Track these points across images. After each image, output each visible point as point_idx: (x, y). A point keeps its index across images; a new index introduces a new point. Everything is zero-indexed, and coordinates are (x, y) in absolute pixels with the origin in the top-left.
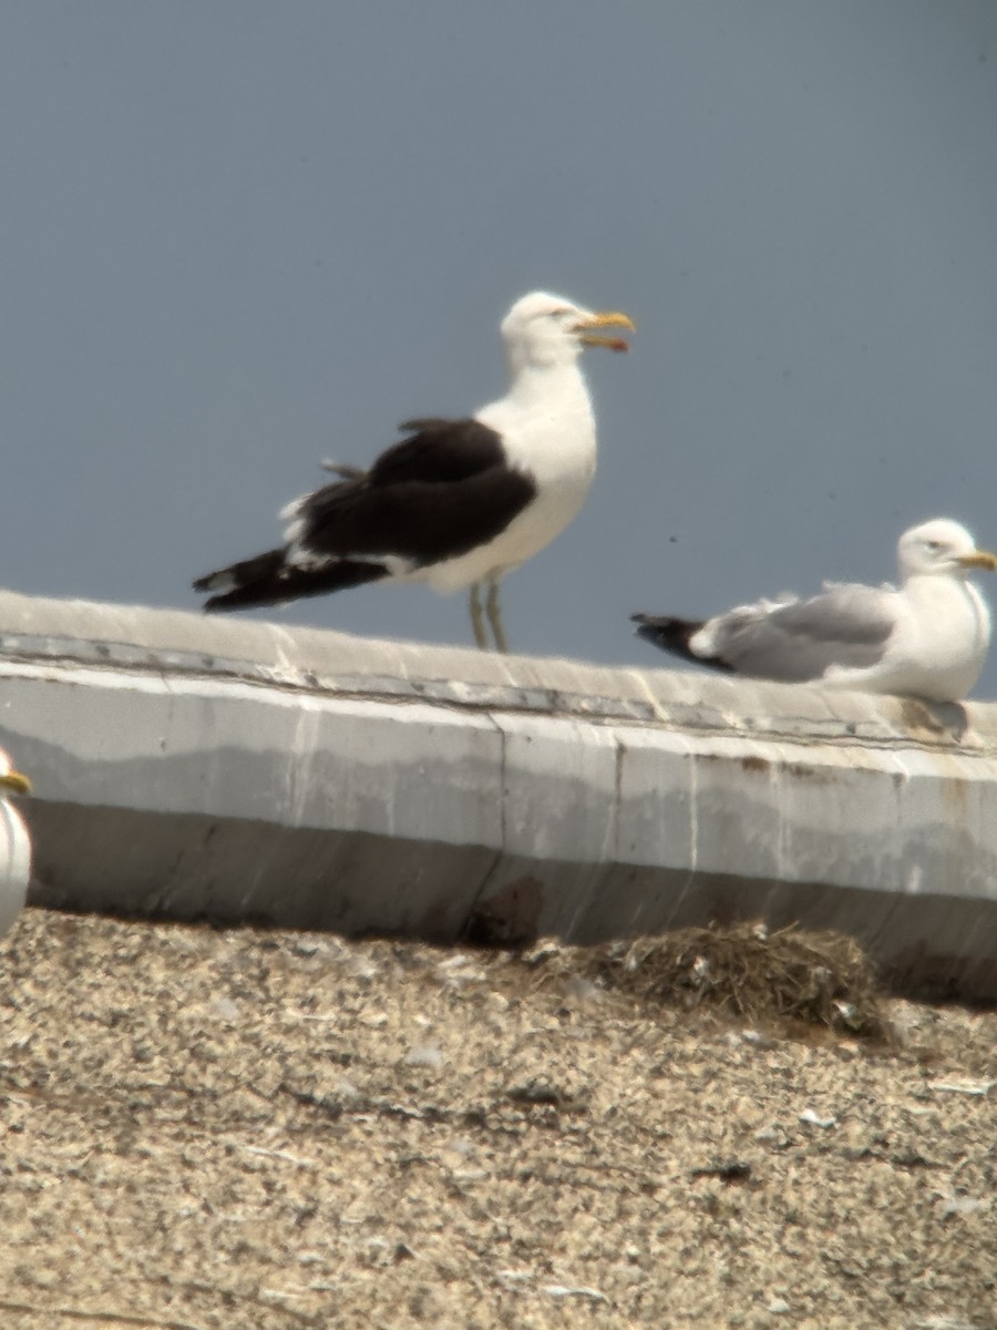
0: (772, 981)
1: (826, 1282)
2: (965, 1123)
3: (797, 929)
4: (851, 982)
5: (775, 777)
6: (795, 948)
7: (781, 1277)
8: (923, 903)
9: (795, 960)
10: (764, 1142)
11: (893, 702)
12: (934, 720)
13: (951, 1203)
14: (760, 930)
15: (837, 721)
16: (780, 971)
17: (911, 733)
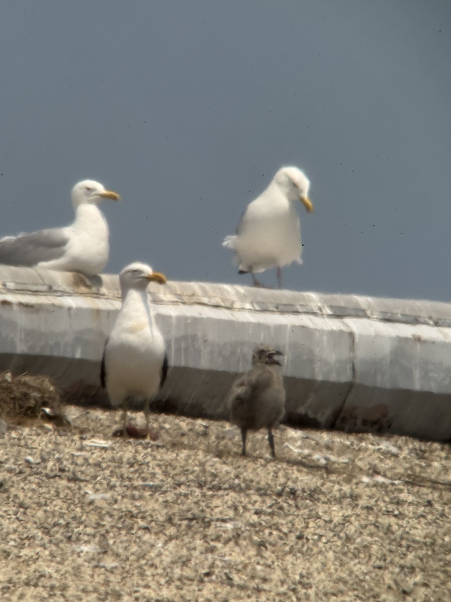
0: (13, 399)
1: (36, 531)
2: (100, 459)
3: (26, 375)
4: (49, 398)
5: (15, 308)
6: (25, 384)
7: (15, 531)
8: (81, 363)
9: (25, 390)
10: (10, 471)
11: (69, 275)
12: (88, 282)
13: (92, 495)
14: (8, 376)
15: (44, 284)
16: (18, 395)
17: (76, 290)
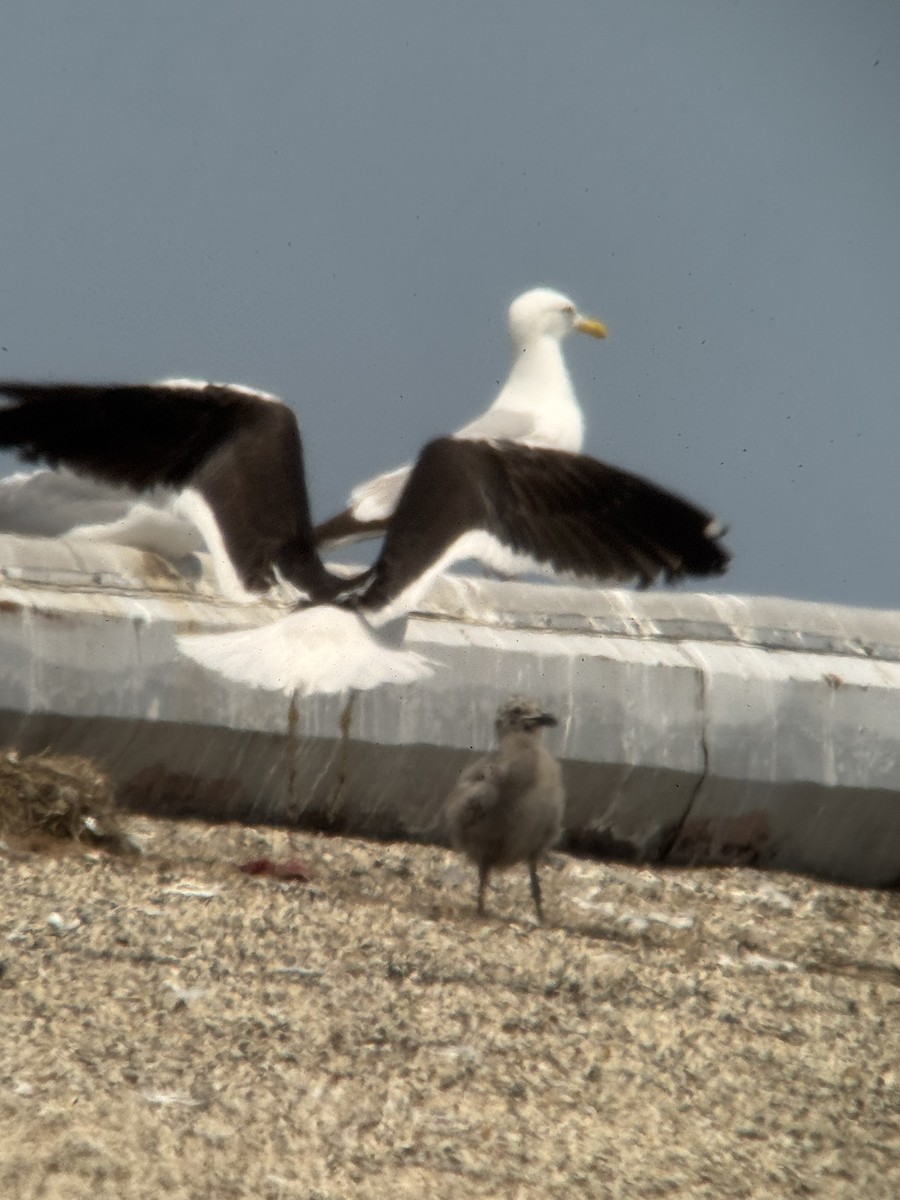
0: (24, 800)
1: (69, 1065)
2: (195, 922)
3: (48, 756)
4: (94, 801)
5: (27, 619)
6: (47, 771)
7: (28, 1063)
8: (161, 729)
9: (45, 781)
10: (15, 943)
11: (135, 554)
12: (173, 570)
13: (180, 993)
14: (12, 756)
15: (84, 572)
16: (32, 791)
17: (152, 582)
